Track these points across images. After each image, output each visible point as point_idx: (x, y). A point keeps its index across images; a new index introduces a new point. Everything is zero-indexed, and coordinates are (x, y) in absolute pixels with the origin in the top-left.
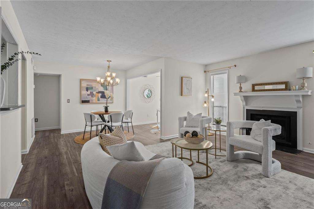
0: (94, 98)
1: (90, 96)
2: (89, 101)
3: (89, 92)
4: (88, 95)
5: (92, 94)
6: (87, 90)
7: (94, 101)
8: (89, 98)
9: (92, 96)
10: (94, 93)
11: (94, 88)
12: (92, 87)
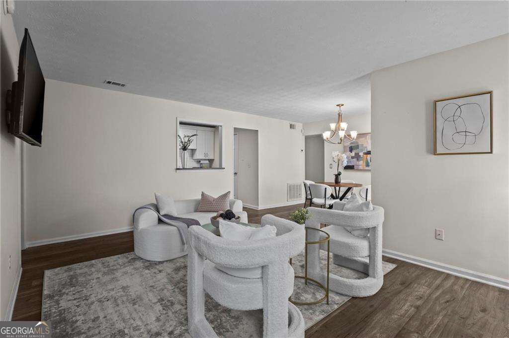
0: (361, 163)
1: (355, 160)
2: (353, 166)
3: (353, 154)
4: (352, 158)
5: (357, 157)
6: (351, 151)
7: (361, 167)
8: (354, 162)
9: (357, 160)
10: (361, 154)
11: (360, 147)
12: (358, 145)
